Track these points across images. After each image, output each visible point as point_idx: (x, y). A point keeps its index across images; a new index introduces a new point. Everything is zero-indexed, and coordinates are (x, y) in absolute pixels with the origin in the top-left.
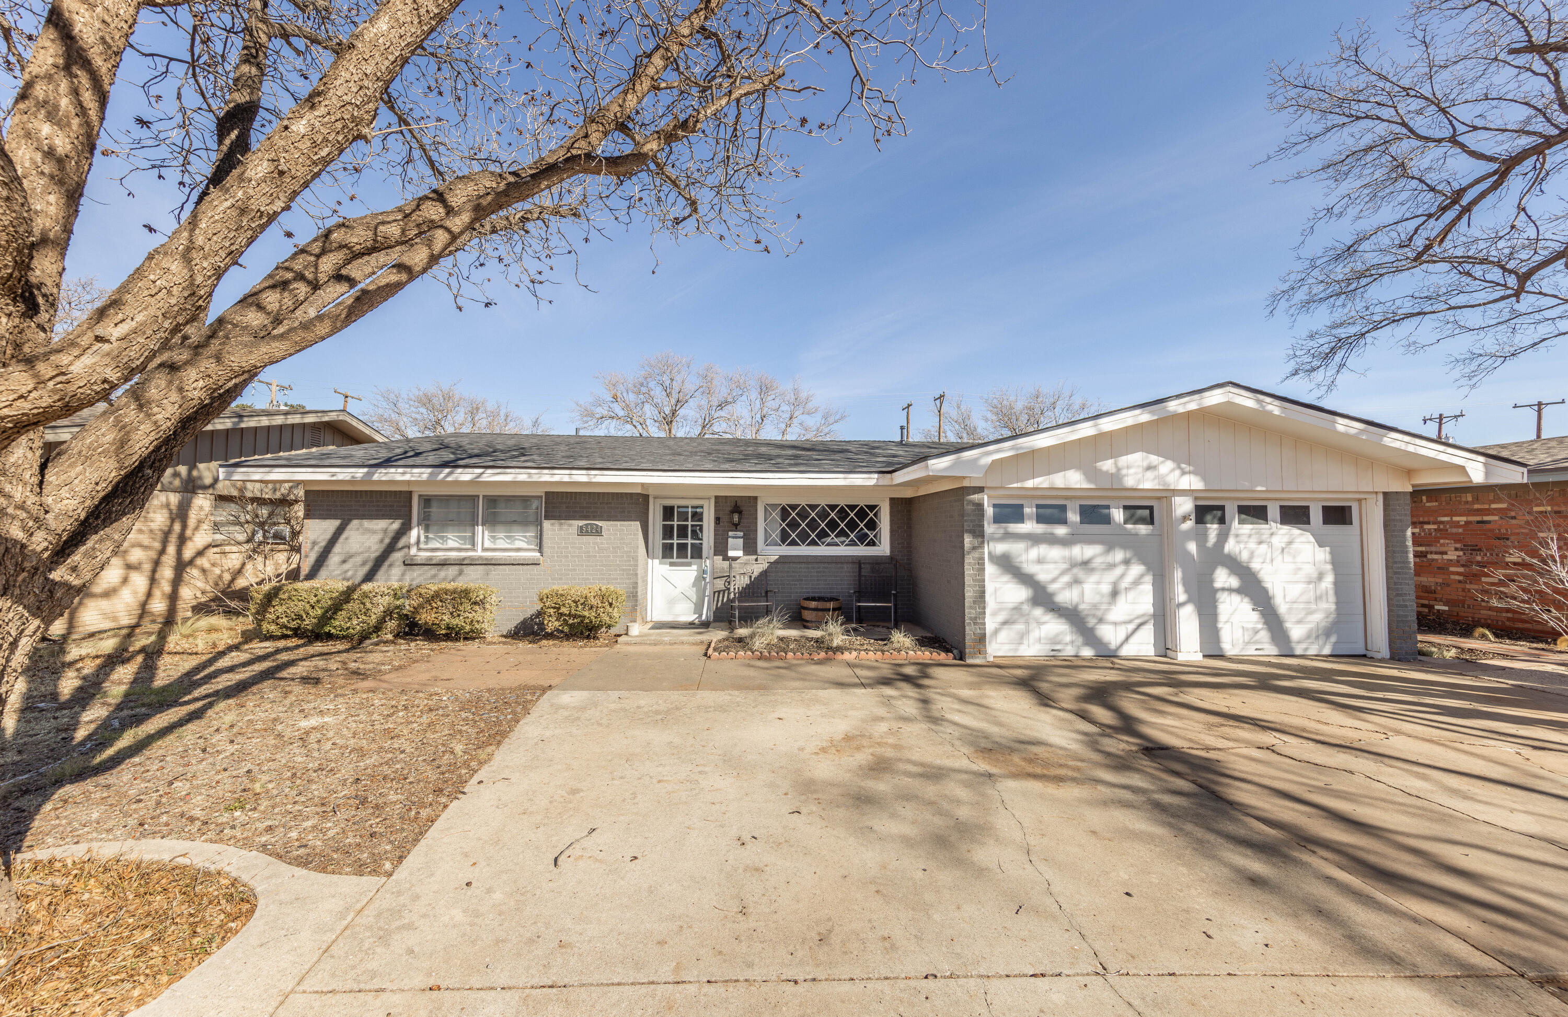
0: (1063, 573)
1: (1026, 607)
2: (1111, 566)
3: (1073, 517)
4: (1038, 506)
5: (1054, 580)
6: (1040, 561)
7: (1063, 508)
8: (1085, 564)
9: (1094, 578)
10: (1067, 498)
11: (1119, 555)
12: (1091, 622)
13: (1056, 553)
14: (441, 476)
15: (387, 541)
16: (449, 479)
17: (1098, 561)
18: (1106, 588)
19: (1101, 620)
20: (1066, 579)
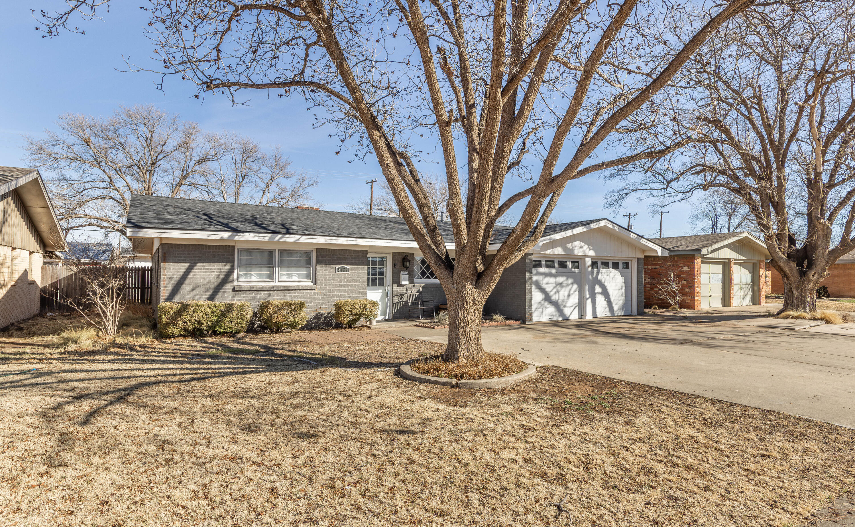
0: (554, 288)
1: (543, 302)
2: (568, 285)
3: (556, 265)
4: (546, 261)
5: (551, 291)
6: (547, 284)
7: (553, 262)
8: (561, 284)
9: (563, 289)
10: (555, 258)
11: (570, 281)
12: (562, 307)
13: (552, 280)
14: (277, 239)
15: (222, 277)
16: (281, 241)
17: (564, 284)
18: (566, 294)
19: (565, 306)
20: (555, 290)
